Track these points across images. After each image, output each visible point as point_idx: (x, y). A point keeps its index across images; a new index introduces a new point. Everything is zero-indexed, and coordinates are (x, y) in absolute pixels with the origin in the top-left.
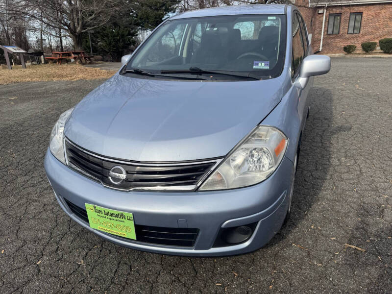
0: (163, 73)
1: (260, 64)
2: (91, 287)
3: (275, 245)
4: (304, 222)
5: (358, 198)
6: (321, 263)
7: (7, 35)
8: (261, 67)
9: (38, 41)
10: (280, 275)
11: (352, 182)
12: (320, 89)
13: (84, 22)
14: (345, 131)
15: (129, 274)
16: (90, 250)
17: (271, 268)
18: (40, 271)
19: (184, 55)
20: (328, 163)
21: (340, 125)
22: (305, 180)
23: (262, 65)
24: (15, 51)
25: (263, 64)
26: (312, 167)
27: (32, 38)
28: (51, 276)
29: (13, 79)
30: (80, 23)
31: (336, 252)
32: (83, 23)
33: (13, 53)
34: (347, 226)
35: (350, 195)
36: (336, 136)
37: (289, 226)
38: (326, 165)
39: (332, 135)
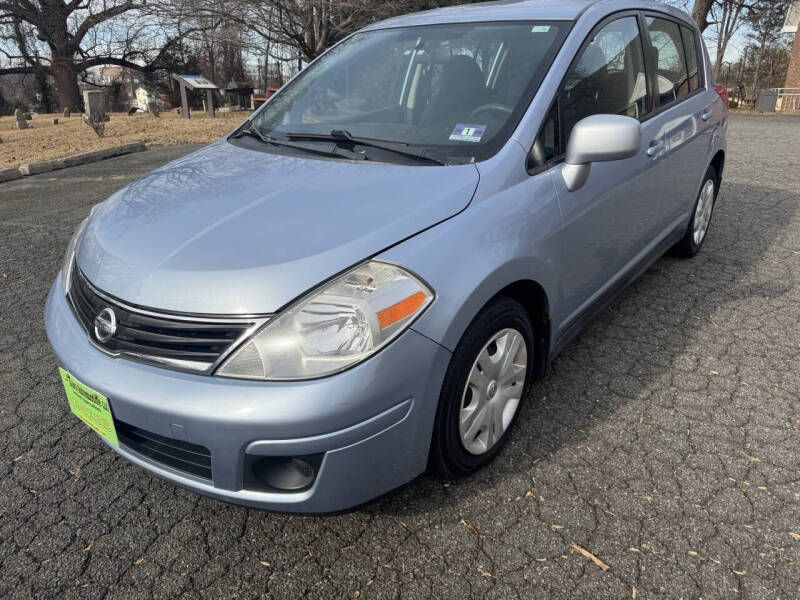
0: (293, 138)
1: (464, 132)
2: (63, 518)
3: (423, 513)
4: (518, 481)
5: (681, 452)
6: (493, 572)
7: (211, 54)
8: (465, 139)
9: (260, 67)
10: (389, 575)
11: (694, 413)
12: (777, 191)
13: (331, 33)
14: (764, 296)
15: (134, 508)
16: (102, 454)
17: (384, 558)
18: (11, 471)
19: (410, 104)
20: (666, 363)
21: (764, 279)
22: (585, 393)
23: (468, 134)
24: (197, 86)
25: (472, 130)
26: (621, 367)
27: (252, 61)
28: (20, 484)
29: (180, 137)
30: (323, 33)
31: (541, 557)
32: (327, 34)
33: (195, 88)
34: (608, 507)
35: (665, 443)
36: (733, 304)
37: (481, 481)
38: (660, 366)
39: (726, 301)
